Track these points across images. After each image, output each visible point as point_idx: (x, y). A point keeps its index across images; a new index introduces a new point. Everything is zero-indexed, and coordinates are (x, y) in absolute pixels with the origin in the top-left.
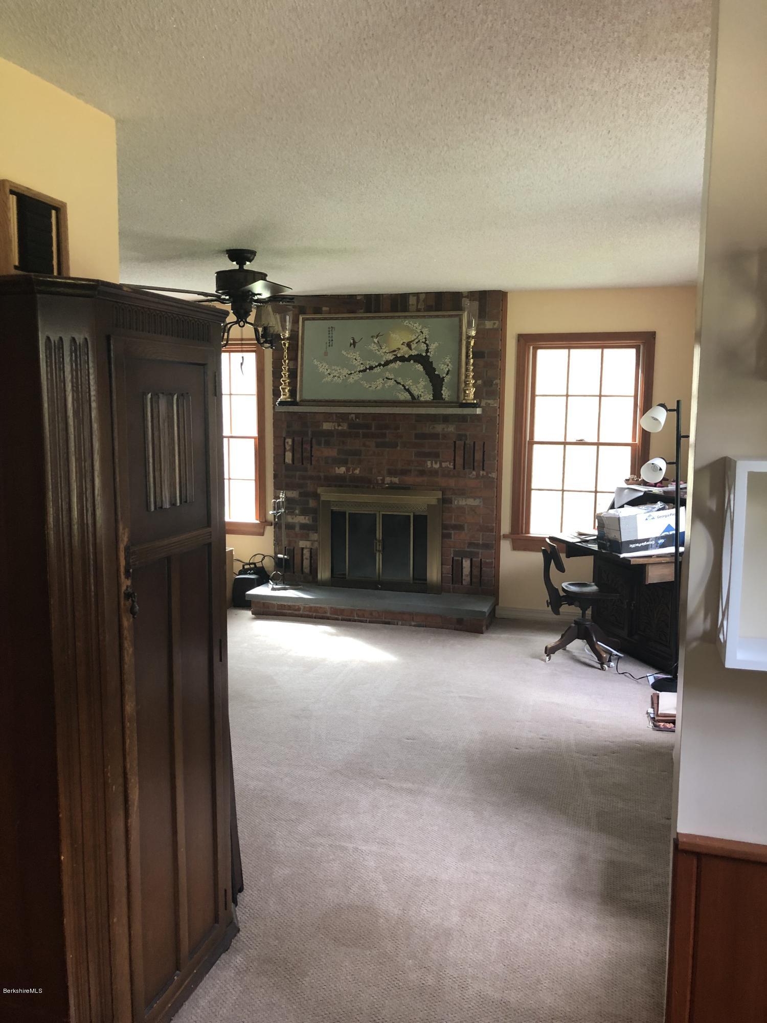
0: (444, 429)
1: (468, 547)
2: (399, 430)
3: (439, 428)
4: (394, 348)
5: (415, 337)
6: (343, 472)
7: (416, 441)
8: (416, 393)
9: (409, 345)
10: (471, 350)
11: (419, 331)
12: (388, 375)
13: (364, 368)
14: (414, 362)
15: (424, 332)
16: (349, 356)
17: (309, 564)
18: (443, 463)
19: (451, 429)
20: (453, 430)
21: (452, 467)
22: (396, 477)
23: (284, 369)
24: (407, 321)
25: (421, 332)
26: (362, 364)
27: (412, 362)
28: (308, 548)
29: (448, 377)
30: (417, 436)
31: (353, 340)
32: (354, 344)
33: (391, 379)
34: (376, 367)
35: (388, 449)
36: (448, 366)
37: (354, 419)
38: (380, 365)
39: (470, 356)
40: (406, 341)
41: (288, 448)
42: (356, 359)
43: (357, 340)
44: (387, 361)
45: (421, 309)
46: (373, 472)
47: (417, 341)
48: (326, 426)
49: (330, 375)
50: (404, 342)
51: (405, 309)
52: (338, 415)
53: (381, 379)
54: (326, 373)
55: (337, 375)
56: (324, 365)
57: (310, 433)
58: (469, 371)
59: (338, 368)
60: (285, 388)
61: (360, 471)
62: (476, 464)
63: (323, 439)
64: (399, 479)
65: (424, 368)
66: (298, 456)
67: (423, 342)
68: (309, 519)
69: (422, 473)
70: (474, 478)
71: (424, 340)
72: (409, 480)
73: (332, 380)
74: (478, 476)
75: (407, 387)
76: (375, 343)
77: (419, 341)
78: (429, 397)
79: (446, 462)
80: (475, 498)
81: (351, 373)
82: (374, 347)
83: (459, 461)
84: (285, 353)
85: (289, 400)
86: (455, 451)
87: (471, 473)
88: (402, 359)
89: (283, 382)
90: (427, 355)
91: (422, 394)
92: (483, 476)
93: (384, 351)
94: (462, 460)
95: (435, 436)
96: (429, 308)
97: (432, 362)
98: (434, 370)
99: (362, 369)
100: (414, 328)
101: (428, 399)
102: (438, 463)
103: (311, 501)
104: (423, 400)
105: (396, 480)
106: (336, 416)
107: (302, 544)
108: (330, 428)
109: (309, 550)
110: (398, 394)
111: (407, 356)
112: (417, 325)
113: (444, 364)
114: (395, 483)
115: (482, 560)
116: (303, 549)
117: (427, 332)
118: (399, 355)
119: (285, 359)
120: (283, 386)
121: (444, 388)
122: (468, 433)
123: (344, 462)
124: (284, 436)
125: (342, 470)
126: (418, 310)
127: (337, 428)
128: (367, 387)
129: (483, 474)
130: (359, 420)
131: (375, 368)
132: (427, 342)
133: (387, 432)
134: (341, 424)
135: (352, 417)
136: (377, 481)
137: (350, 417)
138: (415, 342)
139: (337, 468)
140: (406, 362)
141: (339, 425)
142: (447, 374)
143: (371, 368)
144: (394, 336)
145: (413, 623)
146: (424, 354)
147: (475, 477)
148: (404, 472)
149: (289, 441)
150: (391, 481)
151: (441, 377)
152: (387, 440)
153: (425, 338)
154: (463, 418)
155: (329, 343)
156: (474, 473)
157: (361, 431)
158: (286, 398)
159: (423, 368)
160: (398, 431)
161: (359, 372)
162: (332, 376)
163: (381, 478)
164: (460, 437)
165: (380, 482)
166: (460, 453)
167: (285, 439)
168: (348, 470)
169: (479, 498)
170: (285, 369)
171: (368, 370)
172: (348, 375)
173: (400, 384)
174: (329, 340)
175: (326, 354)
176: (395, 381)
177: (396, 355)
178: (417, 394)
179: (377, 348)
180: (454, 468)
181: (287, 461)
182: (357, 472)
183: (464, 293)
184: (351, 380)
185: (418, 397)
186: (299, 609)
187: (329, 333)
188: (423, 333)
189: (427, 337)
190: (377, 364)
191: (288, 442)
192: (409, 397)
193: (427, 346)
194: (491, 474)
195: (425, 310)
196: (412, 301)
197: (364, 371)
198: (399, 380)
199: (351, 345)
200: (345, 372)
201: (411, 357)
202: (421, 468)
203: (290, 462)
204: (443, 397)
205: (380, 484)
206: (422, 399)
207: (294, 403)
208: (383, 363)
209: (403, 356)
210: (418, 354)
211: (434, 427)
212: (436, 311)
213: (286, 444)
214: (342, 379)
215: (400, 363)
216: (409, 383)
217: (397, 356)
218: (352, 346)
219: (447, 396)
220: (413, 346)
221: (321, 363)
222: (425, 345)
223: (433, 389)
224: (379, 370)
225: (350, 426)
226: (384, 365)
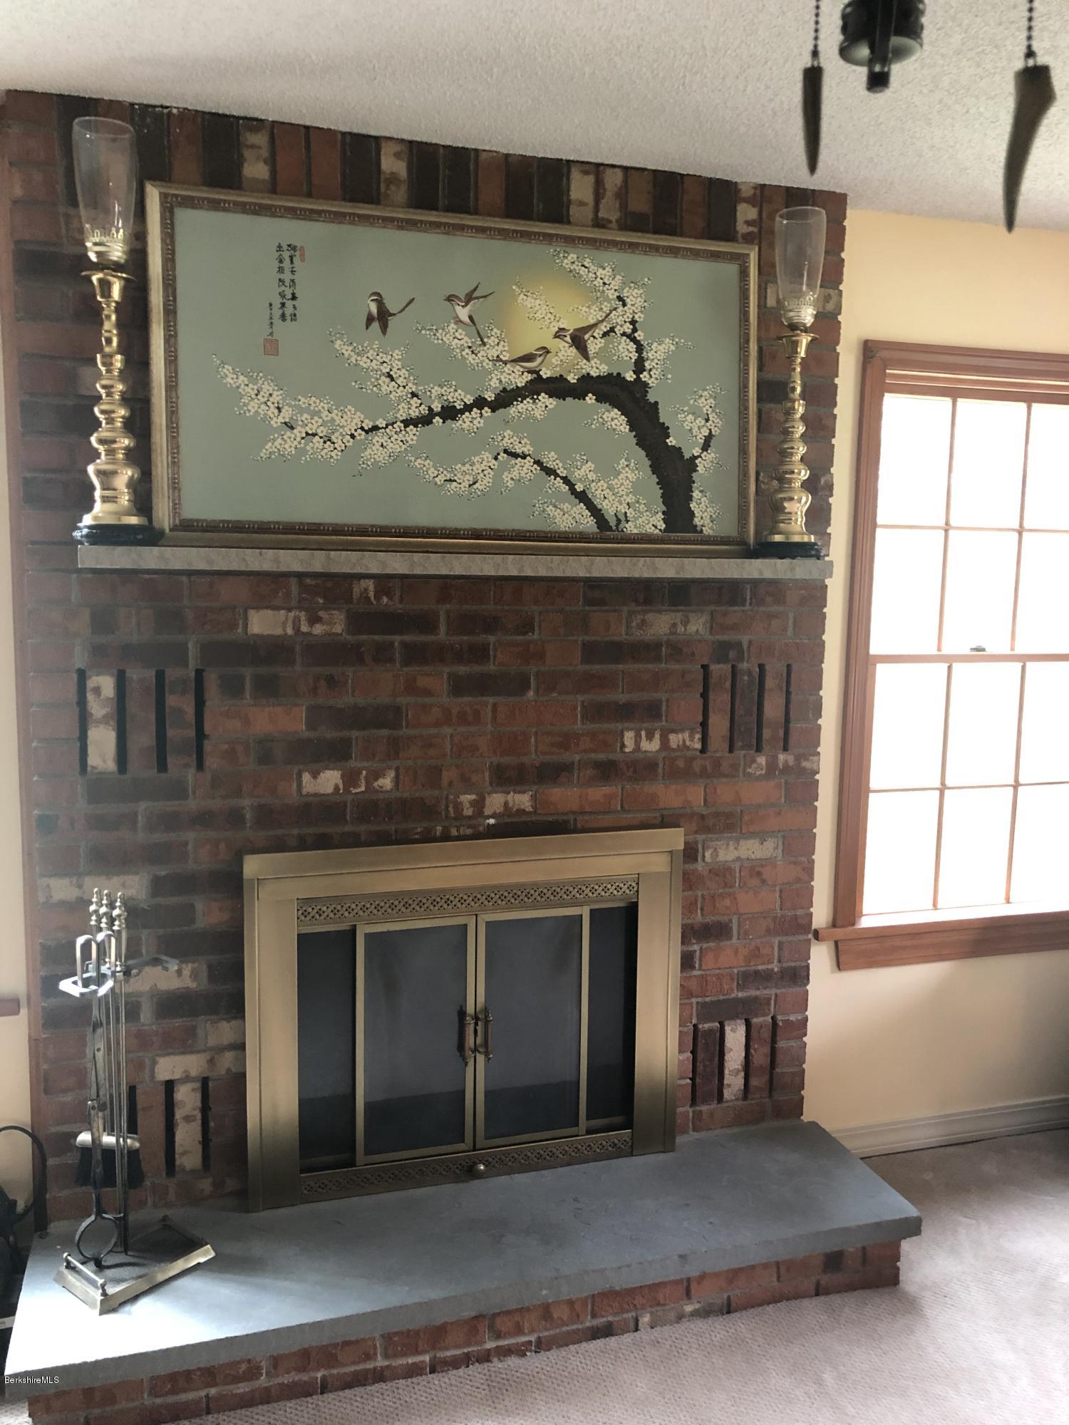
0: (674, 625)
1: (741, 987)
2: (533, 632)
3: (661, 624)
4: (529, 348)
5: (600, 316)
6: (330, 790)
7: (587, 667)
8: (610, 508)
9: (578, 340)
10: (798, 369)
11: (612, 295)
12: (509, 439)
13: (424, 410)
14: (597, 400)
15: (628, 301)
16: (364, 362)
17: (199, 1137)
18: (672, 737)
19: (697, 626)
20: (701, 630)
21: (698, 746)
22: (524, 792)
23: (103, 392)
24: (573, 256)
25: (619, 298)
26: (414, 395)
27: (590, 399)
28: (193, 1080)
29: (709, 456)
30: (592, 652)
31: (380, 303)
32: (383, 317)
33: (524, 457)
34: (468, 408)
35: (491, 700)
36: (707, 420)
37: (371, 594)
38: (480, 403)
39: (794, 389)
40: (571, 325)
41: (97, 709)
42: (389, 376)
43: (392, 306)
44: (504, 390)
45: (610, 222)
46: (445, 782)
47: (604, 327)
48: (262, 623)
49: (292, 428)
50: (561, 329)
51: (557, 211)
52: (308, 581)
53: (487, 456)
54: (277, 422)
55: (322, 431)
56: (267, 388)
57: (192, 651)
58: (792, 441)
59: (323, 406)
60: (114, 473)
61: (397, 780)
62: (766, 733)
63: (248, 673)
64: (534, 798)
65: (632, 425)
66: (143, 739)
67: (624, 334)
68: (194, 975)
69: (607, 771)
70: (760, 778)
71: (628, 328)
72: (564, 797)
73: (301, 452)
74: (772, 766)
75: (579, 487)
76: (459, 321)
77: (612, 330)
78: (649, 520)
79: (682, 731)
80: (762, 836)
81: (376, 428)
82: (455, 338)
83: (719, 724)
84: (107, 325)
85: (134, 520)
86: (705, 696)
87: (754, 761)
88: (558, 388)
89: (101, 449)
90: (638, 379)
91: (630, 513)
92: (786, 769)
93: (493, 353)
94: (727, 724)
95: (649, 650)
96: (632, 222)
97: (656, 403)
98: (665, 432)
99: (414, 413)
100: (598, 282)
101: (649, 529)
102: (657, 736)
103: (200, 906)
104: (635, 531)
105: (522, 800)
106: (301, 584)
107: (168, 1067)
108: (279, 632)
109: (198, 1085)
110: (550, 509)
111: (572, 379)
112: (605, 273)
113: (695, 412)
114: (521, 812)
115: (779, 1018)
116: (170, 1086)
117: (640, 302)
118: (546, 373)
119: (107, 350)
120: (102, 462)
121: (696, 494)
122: (745, 639)
123: (335, 753)
124: (79, 664)
125: (329, 781)
126: (599, 224)
127: (304, 628)
128: (439, 480)
129: (786, 762)
130: (391, 599)
131: (462, 412)
132: (639, 335)
133: (492, 639)
134: (321, 614)
135: (366, 590)
136: (458, 806)
137: (356, 591)
138: (598, 332)
139: (306, 777)
140: (569, 399)
141: (314, 620)
142: (706, 447)
143: (450, 413)
144: (529, 302)
145: (689, 1308)
146: (630, 376)
147: (763, 772)
148: (551, 773)
149: (106, 684)
150: (506, 804)
151: (687, 456)
152: (491, 668)
153: (633, 322)
154: (730, 592)
155: (283, 305)
156: (762, 760)
157: (397, 639)
158: (118, 514)
159: (630, 423)
160: (530, 636)
161: (407, 423)
162: (299, 432)
163: (473, 797)
164: (723, 651)
165: (468, 812)
166: (720, 699)
167: (82, 676)
168: (350, 778)
169: (773, 833)
170: (109, 394)
171: (437, 420)
172: (360, 435)
173: (557, 475)
174: (282, 295)
175: (271, 347)
176: (538, 462)
177: (537, 372)
178: (612, 511)
179: (467, 341)
180: (703, 751)
181: (93, 760)
182: (386, 782)
183: (743, 188)
184: (377, 451)
185: (619, 521)
186: (253, 1372)
187: (281, 270)
188: (624, 305)
189: (636, 317)
190: (469, 400)
191: (97, 690)
192: (588, 523)
193: (640, 348)
194: (808, 760)
195: (624, 227)
196: (580, 188)
197: (425, 420)
198: (551, 460)
199: (370, 320)
200: (352, 419)
201: (587, 385)
202: (601, 756)
203: (111, 765)
204: (697, 521)
205: (469, 818)
206: (631, 528)
207: (148, 536)
208: (490, 396)
209: (561, 379)
210: (610, 375)
211: (643, 621)
212: (656, 231)
213: (90, 697)
214: (339, 445)
215: (552, 403)
216: (584, 474)
217: (540, 377)
218: (376, 325)
219: (707, 521)
220: (594, 346)
221: (255, 381)
222: (632, 347)
223: (663, 496)
224: (479, 423)
225: (358, 621)
226: (494, 407)
